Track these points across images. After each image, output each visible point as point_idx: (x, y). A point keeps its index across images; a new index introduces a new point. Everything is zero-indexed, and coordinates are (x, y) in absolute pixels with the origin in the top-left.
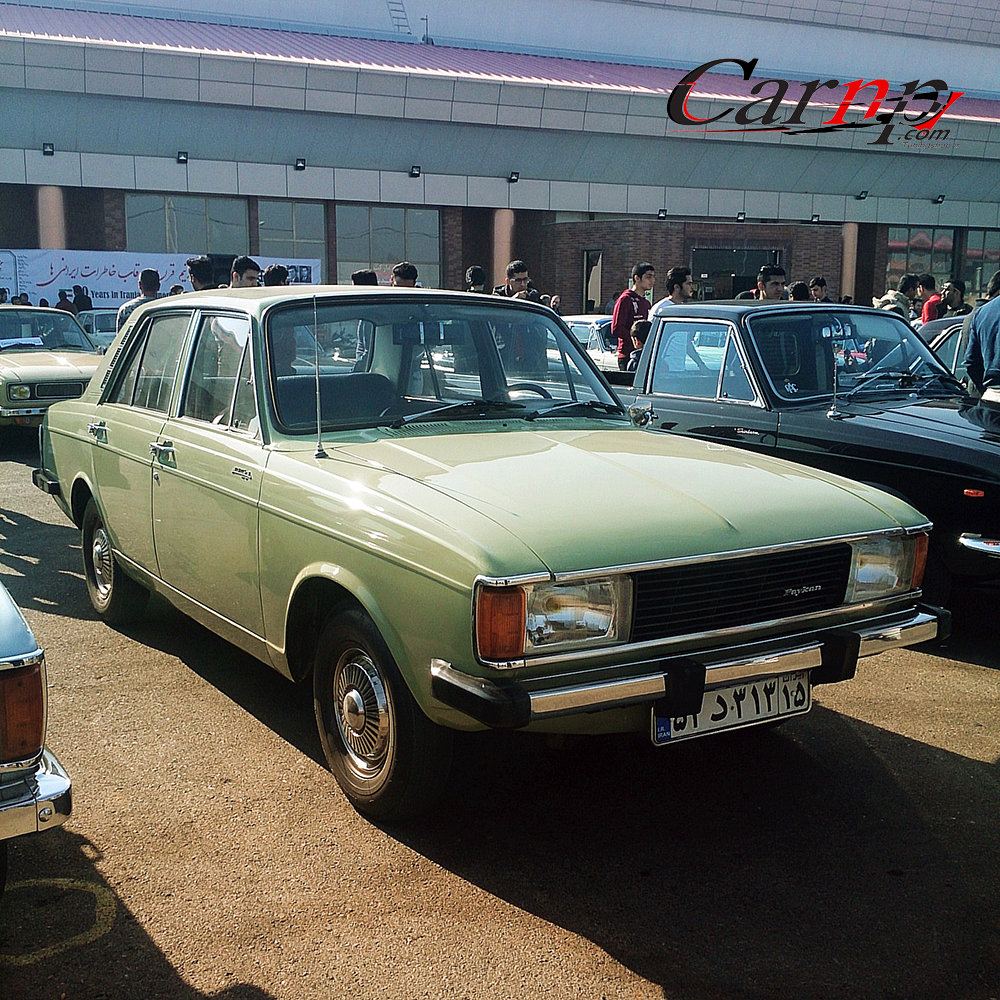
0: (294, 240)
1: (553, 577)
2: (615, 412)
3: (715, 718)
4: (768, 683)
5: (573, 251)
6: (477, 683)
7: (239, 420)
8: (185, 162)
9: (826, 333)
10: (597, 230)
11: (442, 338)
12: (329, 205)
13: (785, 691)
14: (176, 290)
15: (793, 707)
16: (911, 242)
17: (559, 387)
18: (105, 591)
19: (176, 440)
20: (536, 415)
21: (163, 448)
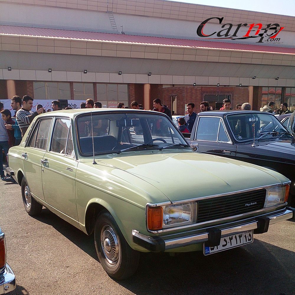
0: (84, 95)
1: (172, 203)
2: (187, 147)
3: (223, 246)
4: (240, 234)
5: (168, 96)
6: (148, 238)
7: (68, 152)
8: (51, 72)
9: (250, 120)
10: (175, 90)
11: (132, 124)
12: (95, 84)
13: (245, 236)
14: (49, 111)
15: (248, 241)
16: (269, 92)
17: (168, 139)
18: (29, 205)
19: (49, 158)
20: (162, 148)
21: (44, 161)
